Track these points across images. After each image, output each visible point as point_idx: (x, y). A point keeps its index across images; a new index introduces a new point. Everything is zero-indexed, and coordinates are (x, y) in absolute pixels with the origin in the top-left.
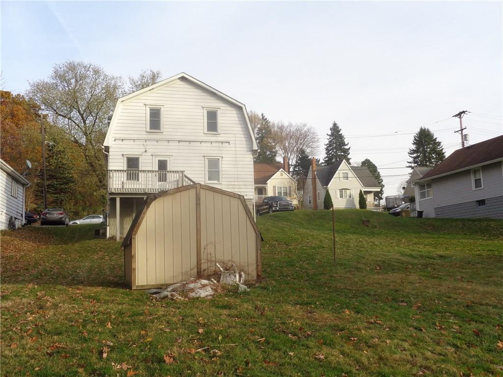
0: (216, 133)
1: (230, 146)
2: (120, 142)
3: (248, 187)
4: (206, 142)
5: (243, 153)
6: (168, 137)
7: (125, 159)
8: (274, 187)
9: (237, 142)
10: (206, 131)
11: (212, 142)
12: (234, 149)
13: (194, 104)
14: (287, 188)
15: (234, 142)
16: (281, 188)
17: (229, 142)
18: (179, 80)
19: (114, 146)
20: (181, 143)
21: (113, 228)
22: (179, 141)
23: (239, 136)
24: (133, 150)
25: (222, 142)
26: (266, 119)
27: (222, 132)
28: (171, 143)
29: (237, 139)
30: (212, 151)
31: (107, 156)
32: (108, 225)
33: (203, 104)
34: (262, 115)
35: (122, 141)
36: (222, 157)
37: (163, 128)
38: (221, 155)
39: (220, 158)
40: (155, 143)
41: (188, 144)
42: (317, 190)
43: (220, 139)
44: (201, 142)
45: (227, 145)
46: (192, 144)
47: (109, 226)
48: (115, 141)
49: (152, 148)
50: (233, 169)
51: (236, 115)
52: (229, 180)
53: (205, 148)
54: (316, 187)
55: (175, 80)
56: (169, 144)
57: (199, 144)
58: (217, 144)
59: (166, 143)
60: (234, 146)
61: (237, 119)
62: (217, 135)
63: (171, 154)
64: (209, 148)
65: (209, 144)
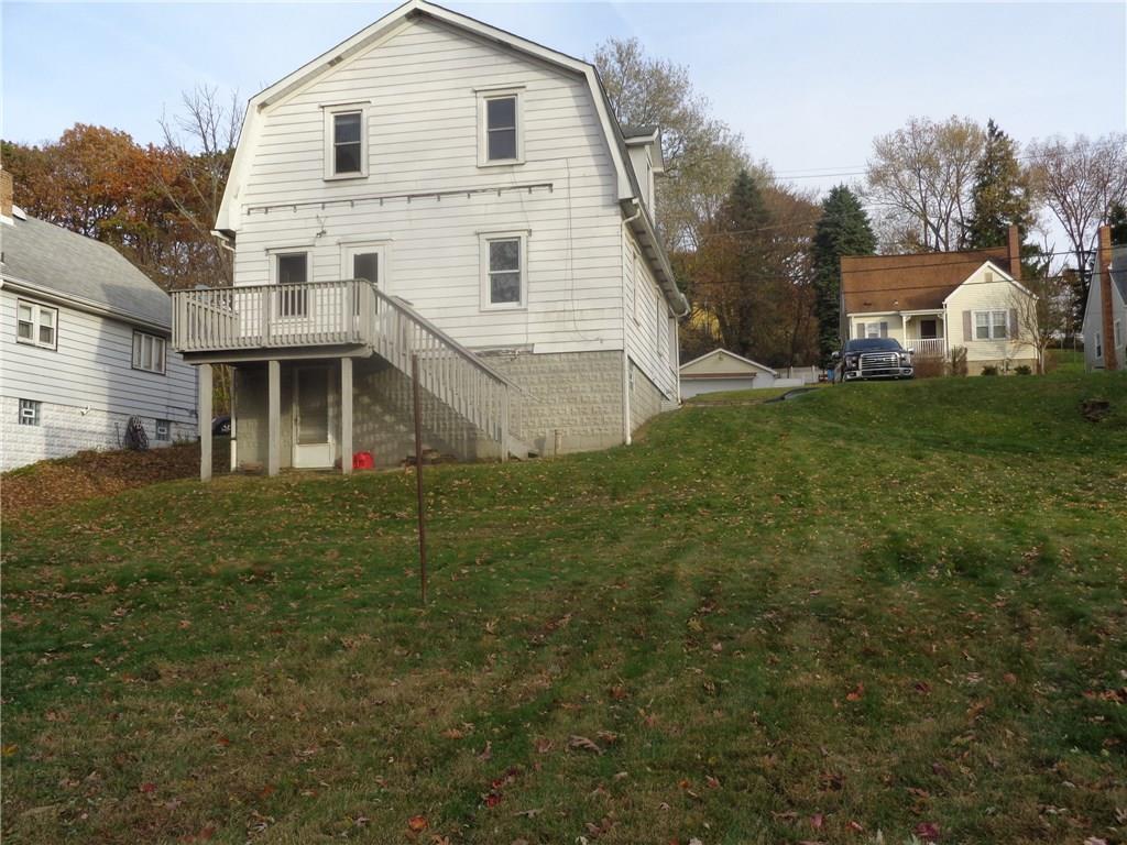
0: (515, 162)
1: (553, 195)
2: (261, 216)
3: (607, 314)
4: (484, 191)
5: (593, 212)
6: (383, 189)
7: (274, 261)
8: (967, 315)
9: (573, 182)
10: (484, 159)
11: (499, 191)
12: (564, 203)
13: (452, 84)
14: (1004, 314)
15: (564, 183)
16: (987, 315)
17: (551, 185)
18: (408, 24)
19: (246, 228)
20: (416, 203)
21: (245, 444)
22: (410, 197)
23: (580, 162)
24: (291, 233)
25: (530, 187)
26: (1001, 134)
27: (529, 156)
28: (387, 206)
29: (573, 173)
30: (502, 218)
31: (230, 256)
32: (233, 435)
33: (477, 83)
34: (991, 124)
35: (266, 212)
36: (530, 231)
37: (368, 165)
38: (525, 226)
39: (524, 235)
40: (347, 209)
41: (432, 201)
42: (1115, 316)
43: (521, 177)
44: (469, 193)
45: (545, 192)
46: (445, 200)
47: (235, 439)
48: (249, 213)
49: (341, 223)
50: (561, 265)
51: (572, 102)
52: (547, 297)
53: (482, 210)
54: (1111, 305)
55: (397, 23)
56: (383, 208)
57: (463, 199)
58: (513, 195)
59: (376, 206)
60: (564, 193)
61: (575, 112)
62: (515, 169)
63: (386, 235)
64: (490, 209)
65: (493, 197)
